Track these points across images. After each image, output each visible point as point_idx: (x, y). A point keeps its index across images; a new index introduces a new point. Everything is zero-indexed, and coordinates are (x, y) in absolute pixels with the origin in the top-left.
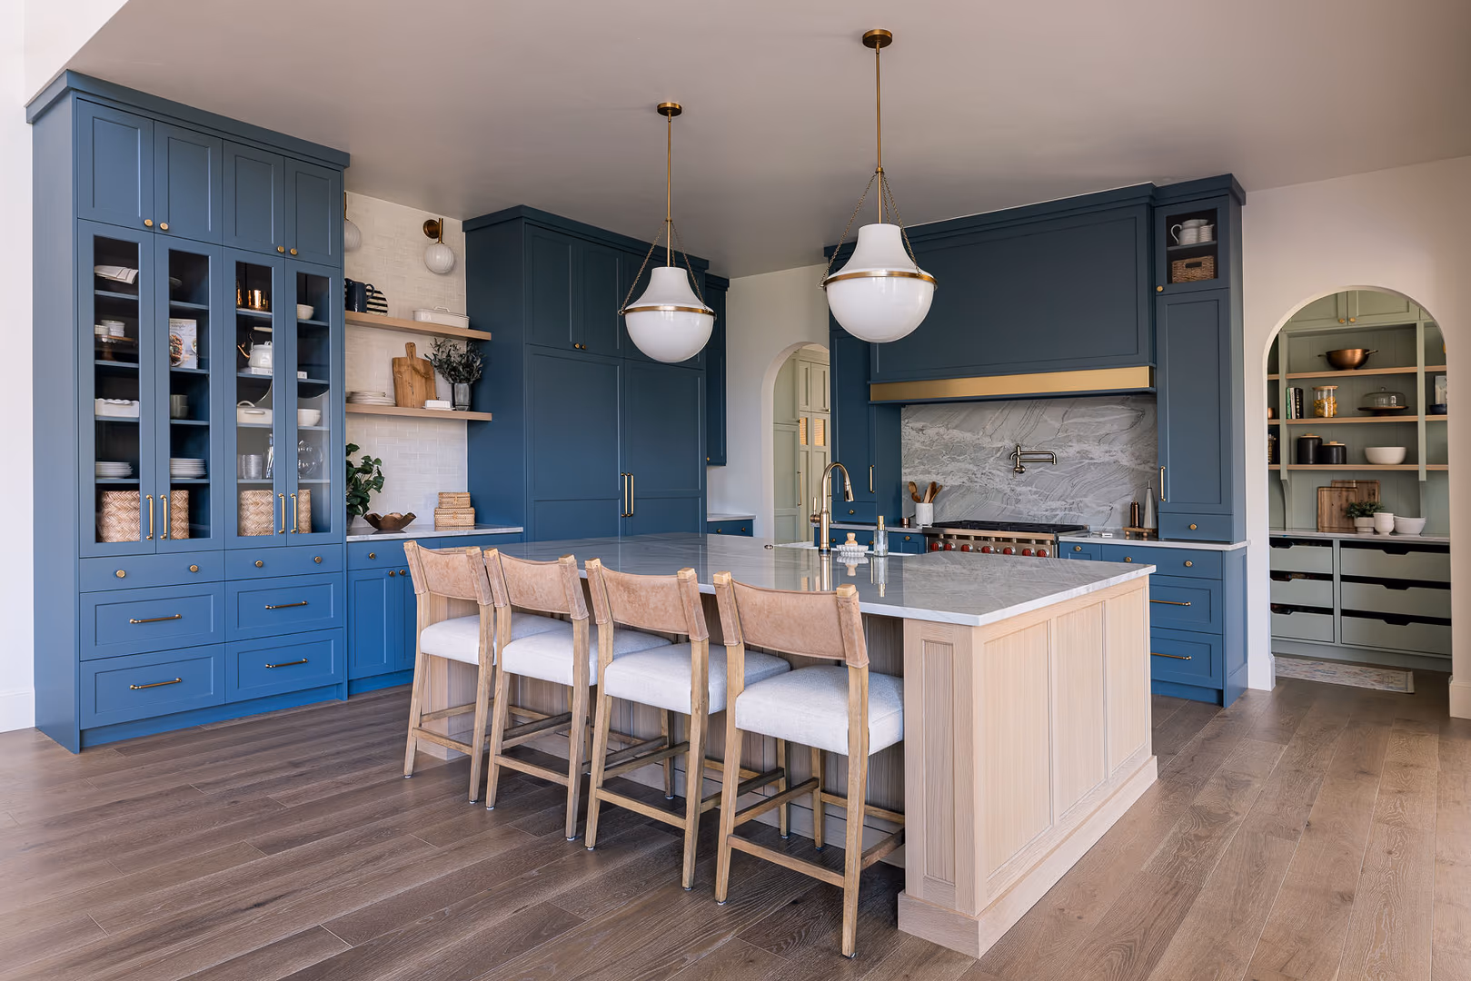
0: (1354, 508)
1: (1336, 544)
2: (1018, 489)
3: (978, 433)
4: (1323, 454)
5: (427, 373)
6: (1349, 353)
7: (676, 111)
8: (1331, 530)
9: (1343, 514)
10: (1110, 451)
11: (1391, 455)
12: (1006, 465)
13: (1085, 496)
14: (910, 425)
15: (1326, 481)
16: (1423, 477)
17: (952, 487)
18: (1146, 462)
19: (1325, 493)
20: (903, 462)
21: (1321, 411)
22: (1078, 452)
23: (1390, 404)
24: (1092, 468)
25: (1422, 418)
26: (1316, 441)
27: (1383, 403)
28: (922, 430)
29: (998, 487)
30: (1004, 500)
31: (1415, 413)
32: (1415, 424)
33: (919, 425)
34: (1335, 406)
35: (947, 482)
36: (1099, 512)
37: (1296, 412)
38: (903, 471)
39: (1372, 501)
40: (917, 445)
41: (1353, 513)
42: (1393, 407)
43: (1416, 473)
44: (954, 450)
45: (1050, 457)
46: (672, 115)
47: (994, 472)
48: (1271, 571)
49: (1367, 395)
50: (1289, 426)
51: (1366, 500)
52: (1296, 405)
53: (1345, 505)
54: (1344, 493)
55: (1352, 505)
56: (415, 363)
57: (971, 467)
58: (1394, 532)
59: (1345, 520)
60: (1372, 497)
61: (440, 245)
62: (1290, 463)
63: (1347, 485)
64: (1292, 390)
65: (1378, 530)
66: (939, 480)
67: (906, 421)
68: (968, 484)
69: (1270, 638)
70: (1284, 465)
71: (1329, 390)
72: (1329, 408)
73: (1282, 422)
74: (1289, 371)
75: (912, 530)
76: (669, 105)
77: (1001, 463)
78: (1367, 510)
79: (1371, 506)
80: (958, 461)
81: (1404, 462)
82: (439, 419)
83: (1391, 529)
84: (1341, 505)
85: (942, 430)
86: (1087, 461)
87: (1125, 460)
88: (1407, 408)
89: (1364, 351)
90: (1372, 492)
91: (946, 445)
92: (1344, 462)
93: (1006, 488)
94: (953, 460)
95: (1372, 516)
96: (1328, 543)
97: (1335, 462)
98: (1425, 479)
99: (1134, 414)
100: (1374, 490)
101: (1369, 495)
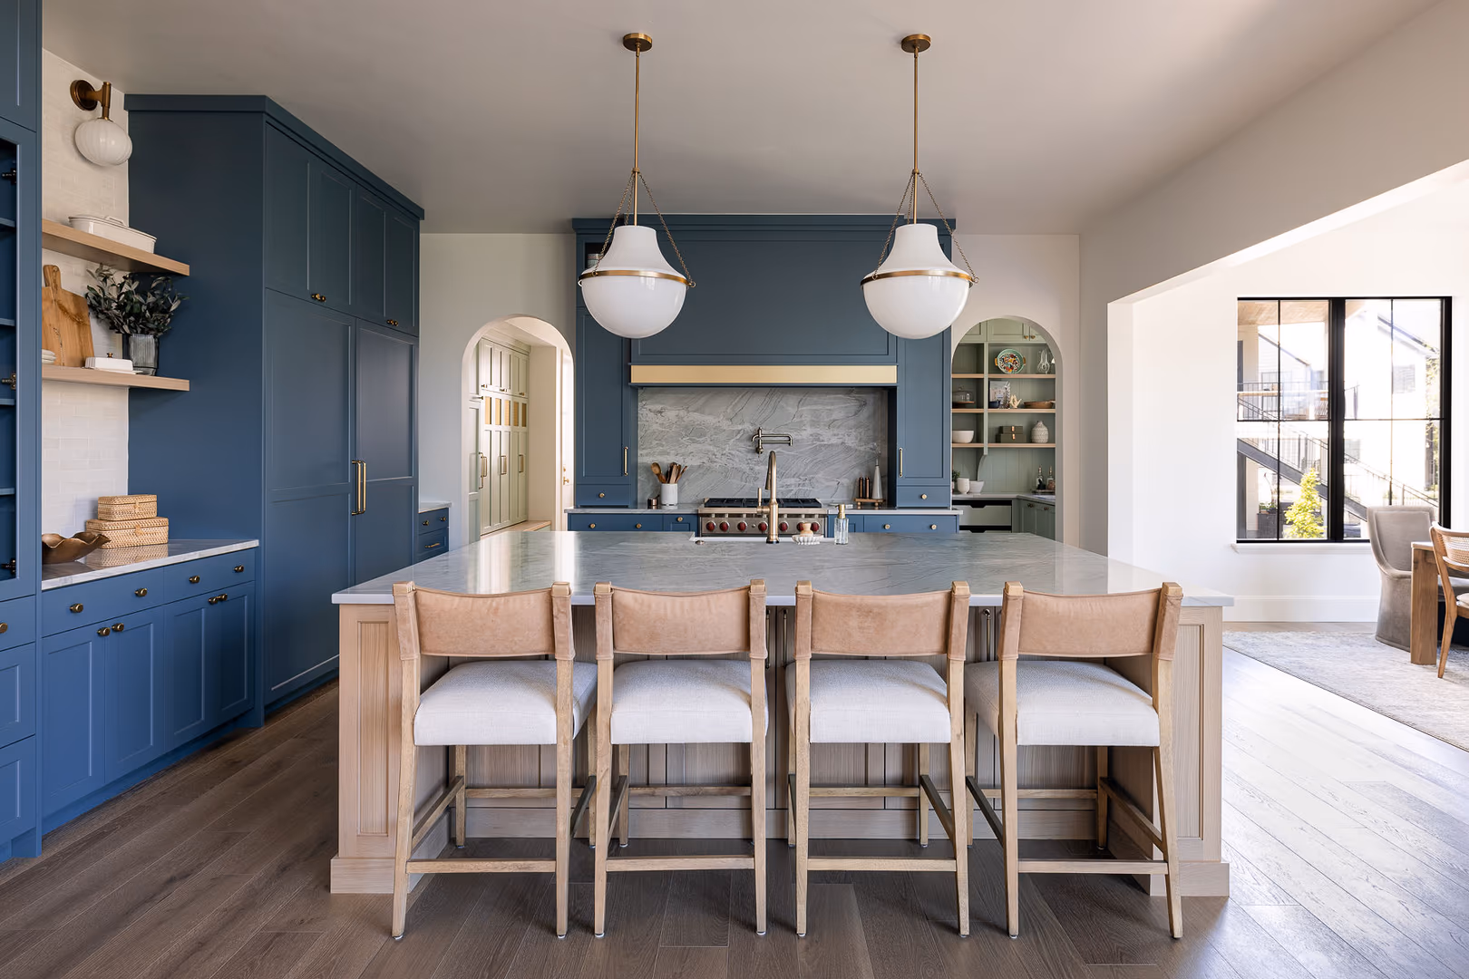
2: (757, 468)
3: (719, 417)
5: (79, 315)
7: (646, 45)
10: (838, 435)
11: (967, 437)
12: (746, 446)
13: (816, 473)
14: (648, 407)
16: (985, 452)
17: (692, 466)
18: (868, 443)
20: (640, 443)
22: (811, 435)
23: (966, 400)
24: (823, 448)
25: (986, 411)
28: (661, 412)
29: (738, 466)
30: (744, 479)
31: (982, 407)
32: (982, 415)
33: (658, 407)
35: (689, 462)
36: (828, 486)
38: (639, 452)
40: (655, 427)
42: (972, 402)
43: (981, 449)
44: (695, 433)
45: (787, 439)
46: (641, 51)
47: (733, 453)
56: (62, 298)
57: (711, 448)
58: (970, 490)
61: (104, 123)
65: (965, 491)
66: (679, 461)
67: (644, 403)
68: (708, 464)
75: (659, 511)
76: (642, 37)
77: (742, 444)
80: (697, 442)
81: (974, 442)
82: (105, 385)
85: (682, 413)
86: (818, 443)
87: (851, 441)
88: (977, 403)
91: (686, 427)
93: (745, 467)
94: (694, 442)
98: (986, 454)
99: (858, 404)
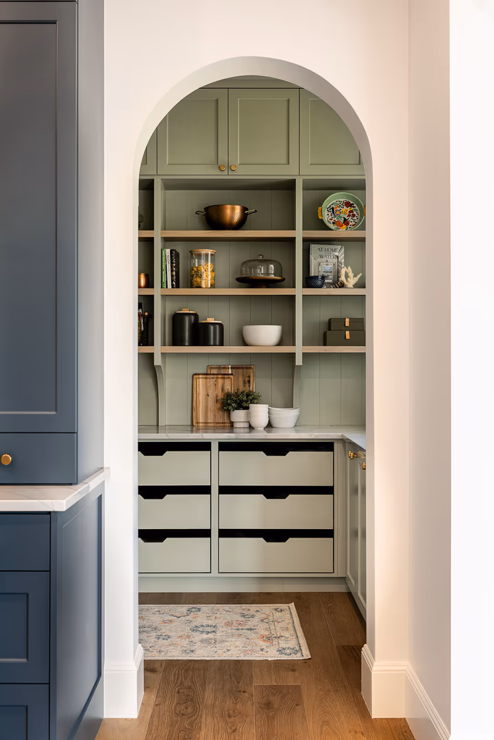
0: (231, 399)
1: (215, 447)
4: (200, 334)
6: (228, 210)
8: (206, 428)
9: (219, 405)
11: (267, 335)
15: (201, 366)
16: (299, 361)
19: (201, 382)
21: (198, 280)
23: (268, 274)
25: (299, 291)
26: (193, 317)
27: (260, 272)
32: (293, 298)
34: (213, 274)
37: (172, 281)
39: (247, 391)
41: (229, 405)
42: (272, 276)
43: (293, 355)
48: (139, 487)
49: (245, 263)
50: (163, 296)
51: (241, 390)
52: (172, 271)
53: (220, 396)
54: (220, 381)
55: (228, 396)
58: (270, 426)
59: (221, 413)
60: (247, 385)
62: (165, 345)
63: (223, 371)
64: (168, 251)
65: (253, 425)
69: (137, 575)
70: (157, 349)
71: (207, 255)
72: (207, 278)
73: (157, 292)
74: (164, 228)
78: (242, 400)
79: (248, 395)
81: (280, 343)
83: (265, 423)
84: (217, 396)
88: (283, 280)
89: (244, 209)
90: (247, 379)
92: (222, 344)
95: (247, 408)
96: (205, 446)
97: (212, 343)
100: (249, 377)
101: (244, 383)
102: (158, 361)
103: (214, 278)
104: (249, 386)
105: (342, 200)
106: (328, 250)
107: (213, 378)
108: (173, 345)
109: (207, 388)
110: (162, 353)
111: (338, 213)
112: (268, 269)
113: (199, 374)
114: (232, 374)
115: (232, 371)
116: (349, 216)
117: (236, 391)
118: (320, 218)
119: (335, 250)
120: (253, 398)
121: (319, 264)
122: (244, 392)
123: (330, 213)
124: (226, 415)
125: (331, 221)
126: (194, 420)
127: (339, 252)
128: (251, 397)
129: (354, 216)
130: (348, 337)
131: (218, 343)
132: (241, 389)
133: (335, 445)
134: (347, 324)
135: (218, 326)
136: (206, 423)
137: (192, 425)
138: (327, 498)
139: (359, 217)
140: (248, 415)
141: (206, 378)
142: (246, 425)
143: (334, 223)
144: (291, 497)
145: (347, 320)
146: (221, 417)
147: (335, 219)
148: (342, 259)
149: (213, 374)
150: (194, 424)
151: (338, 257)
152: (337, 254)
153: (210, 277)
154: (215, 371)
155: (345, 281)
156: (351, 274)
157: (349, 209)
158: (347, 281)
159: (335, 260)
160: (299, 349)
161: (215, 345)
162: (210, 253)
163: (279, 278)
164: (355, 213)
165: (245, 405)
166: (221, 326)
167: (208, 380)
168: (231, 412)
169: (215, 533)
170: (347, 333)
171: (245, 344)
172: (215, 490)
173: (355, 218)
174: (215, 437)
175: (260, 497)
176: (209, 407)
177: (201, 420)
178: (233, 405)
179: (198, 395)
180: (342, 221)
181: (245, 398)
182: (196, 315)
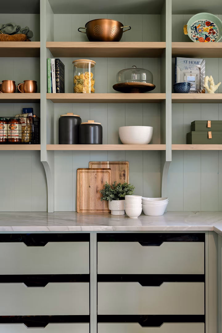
0: (109, 191)
1: (93, 238)
6: (106, 24)
9: (99, 195)
15: (84, 162)
16: (169, 157)
19: (84, 175)
21: (80, 86)
23: (141, 80)
25: (169, 96)
26: (76, 120)
27: (136, 79)
31: (163, 91)
32: (163, 101)
34: (94, 82)
37: (57, 87)
39: (122, 183)
41: (107, 196)
50: (50, 100)
51: (118, 183)
52: (56, 78)
53: (100, 187)
54: (100, 175)
55: (106, 188)
58: (142, 215)
59: (101, 202)
60: (123, 178)
62: (52, 143)
63: (102, 166)
64: (53, 60)
70: (45, 145)
71: (87, 64)
72: (87, 85)
73: (43, 96)
74: (50, 39)
78: (118, 192)
79: (123, 187)
83: (139, 212)
84: (97, 187)
88: (154, 87)
90: (123, 173)
92: (101, 142)
95: (123, 198)
96: (84, 237)
97: (92, 142)
98: (171, 160)
100: (124, 171)
101: (120, 176)
102: (44, 157)
103: (94, 86)
104: (125, 179)
105: (204, 20)
106: (192, 62)
107: (94, 172)
108: (59, 144)
109: (88, 181)
110: (47, 151)
111: (200, 31)
112: (141, 77)
113: (82, 169)
114: (110, 169)
115: (110, 166)
116: (210, 33)
117: (113, 184)
118: (186, 34)
119: (198, 63)
120: (128, 190)
121: (185, 75)
122: (120, 184)
123: (193, 31)
124: (105, 203)
125: (195, 38)
126: (78, 208)
127: (201, 64)
128: (126, 189)
129: (214, 33)
130: (210, 136)
131: (97, 142)
132: (118, 181)
133: (206, 236)
134: (209, 126)
135: (97, 127)
136: (88, 210)
137: (76, 212)
138: (199, 285)
139: (218, 34)
140: (124, 205)
141: (88, 172)
142: (123, 213)
143: (197, 39)
144: (165, 285)
145: (209, 122)
146: (101, 205)
147: (198, 36)
148: (203, 70)
149: (94, 169)
150: (78, 211)
151: (200, 69)
152: (199, 66)
153: (90, 85)
154: (95, 166)
155: (208, 88)
156: (212, 82)
157: (209, 28)
158: (210, 88)
159: (198, 72)
160: (169, 147)
161: (95, 143)
162: (90, 63)
163: (150, 85)
164: (215, 31)
165: (121, 195)
166: (100, 127)
167: (89, 174)
168: (109, 201)
169: (94, 319)
170: (210, 133)
171: (121, 142)
172: (94, 278)
173: (215, 35)
174: (93, 229)
175: (137, 285)
176: (91, 196)
177: (84, 207)
178: (111, 196)
179: (81, 186)
180: (204, 38)
181: (121, 190)
182: (79, 119)
